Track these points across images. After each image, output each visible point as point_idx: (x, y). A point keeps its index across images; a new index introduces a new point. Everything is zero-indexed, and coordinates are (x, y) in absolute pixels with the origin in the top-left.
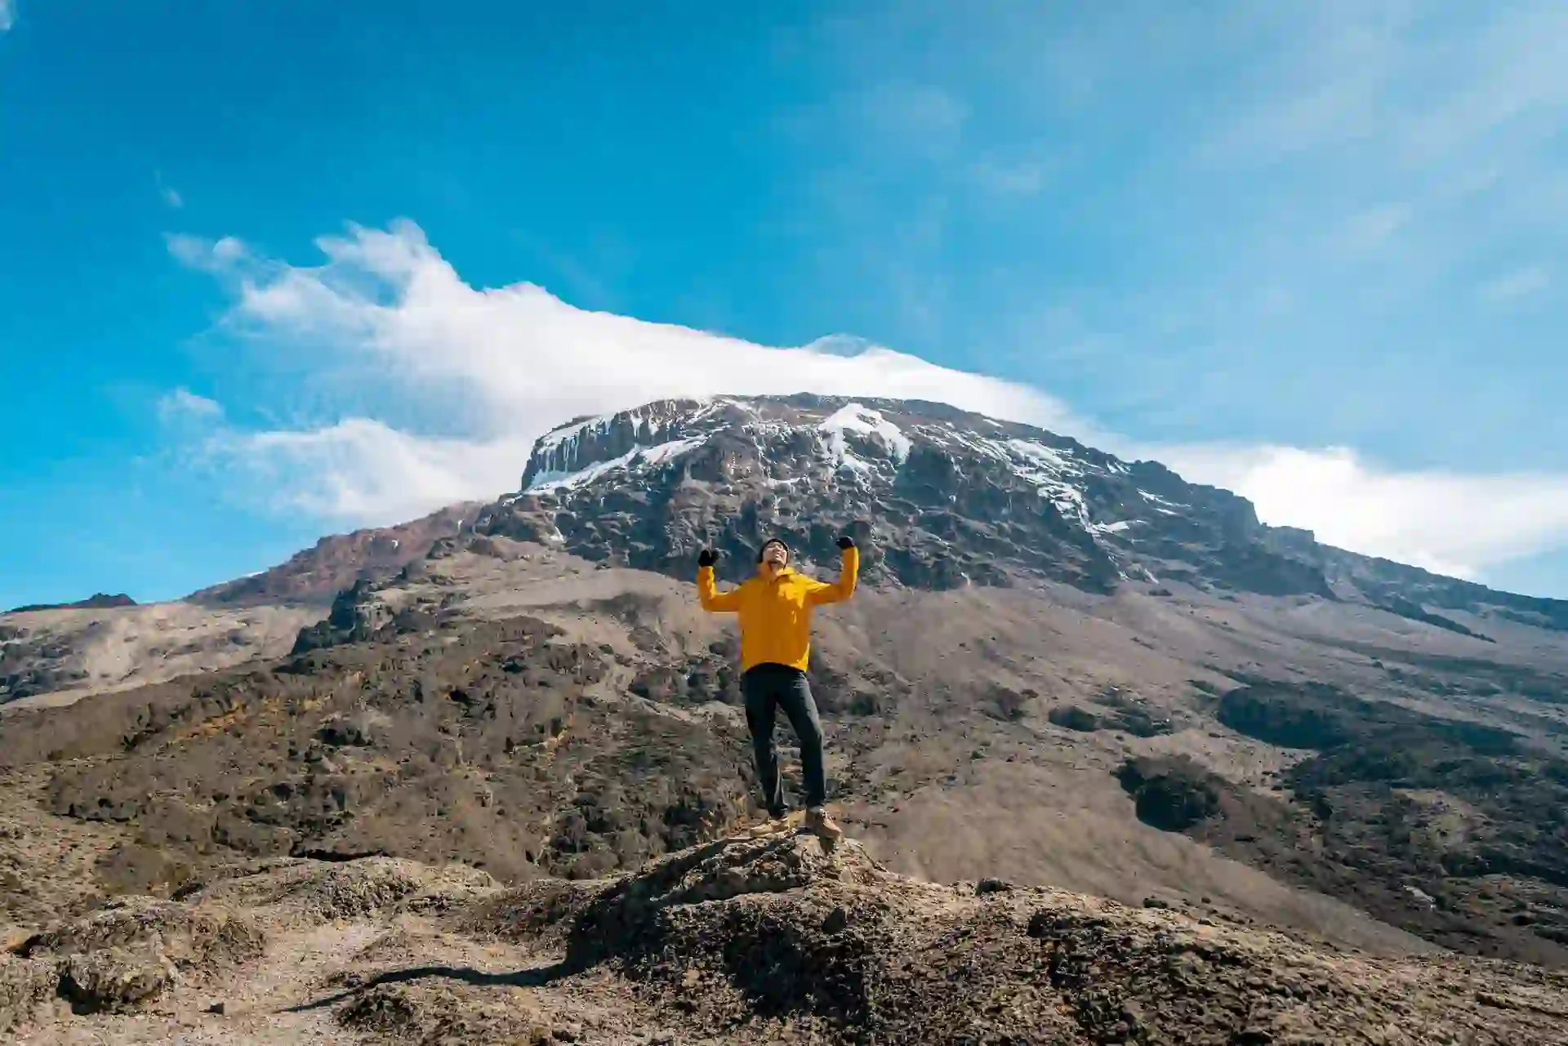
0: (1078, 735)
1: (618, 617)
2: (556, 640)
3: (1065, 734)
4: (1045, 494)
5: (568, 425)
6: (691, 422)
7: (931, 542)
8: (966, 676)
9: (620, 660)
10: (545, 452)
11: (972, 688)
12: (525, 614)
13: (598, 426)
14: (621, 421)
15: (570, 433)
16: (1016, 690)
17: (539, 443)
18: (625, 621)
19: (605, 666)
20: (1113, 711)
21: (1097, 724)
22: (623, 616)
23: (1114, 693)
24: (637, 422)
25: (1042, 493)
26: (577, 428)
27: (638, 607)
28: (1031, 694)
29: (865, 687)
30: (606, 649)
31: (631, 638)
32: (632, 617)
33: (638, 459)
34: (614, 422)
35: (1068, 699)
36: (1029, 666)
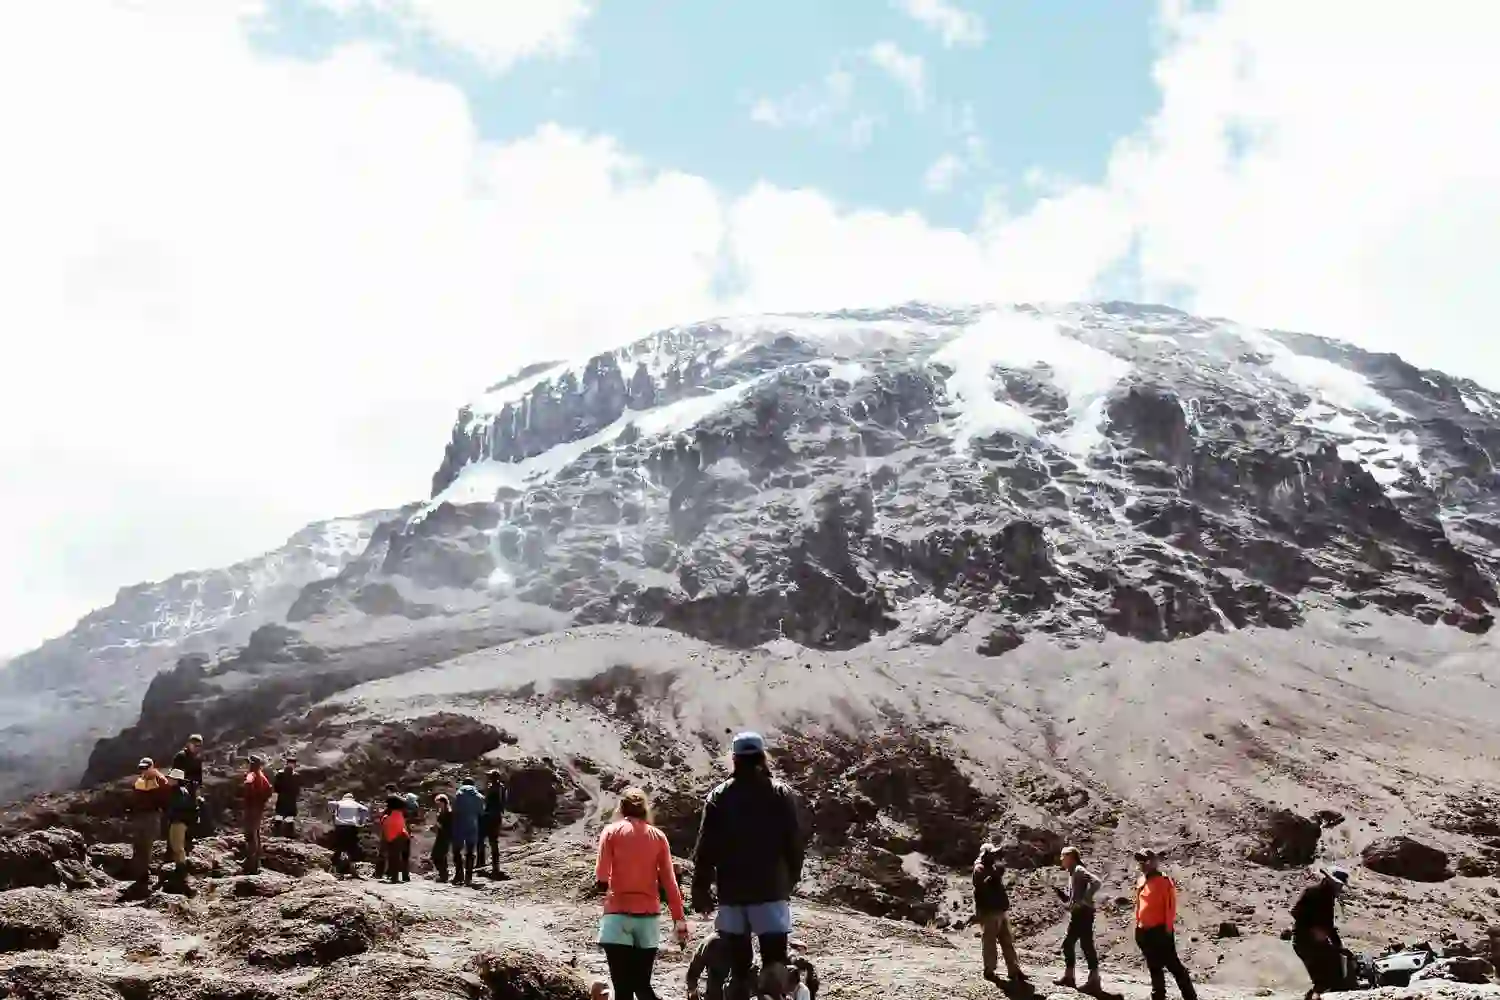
0: (1414, 889)
1: (603, 708)
2: (502, 753)
3: (1391, 888)
4: (1355, 457)
5: (511, 381)
6: (720, 363)
7: (1153, 553)
8: (1214, 791)
9: (608, 783)
10: (476, 429)
11: (1223, 814)
12: (449, 709)
13: (562, 379)
14: (601, 368)
15: (515, 394)
16: (1306, 812)
17: (465, 416)
18: (616, 716)
19: (583, 796)
20: (1480, 843)
21: (1452, 867)
22: (612, 708)
23: (1479, 811)
24: (628, 371)
25: (1345, 453)
26: (528, 385)
27: (637, 690)
28: (1333, 819)
29: (1031, 817)
30: (585, 766)
31: (629, 744)
32: (627, 709)
33: (631, 434)
34: (591, 371)
35: (1395, 825)
36: (1328, 768)
